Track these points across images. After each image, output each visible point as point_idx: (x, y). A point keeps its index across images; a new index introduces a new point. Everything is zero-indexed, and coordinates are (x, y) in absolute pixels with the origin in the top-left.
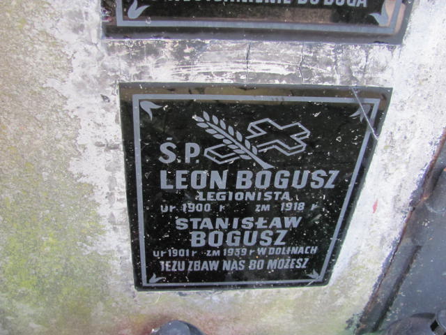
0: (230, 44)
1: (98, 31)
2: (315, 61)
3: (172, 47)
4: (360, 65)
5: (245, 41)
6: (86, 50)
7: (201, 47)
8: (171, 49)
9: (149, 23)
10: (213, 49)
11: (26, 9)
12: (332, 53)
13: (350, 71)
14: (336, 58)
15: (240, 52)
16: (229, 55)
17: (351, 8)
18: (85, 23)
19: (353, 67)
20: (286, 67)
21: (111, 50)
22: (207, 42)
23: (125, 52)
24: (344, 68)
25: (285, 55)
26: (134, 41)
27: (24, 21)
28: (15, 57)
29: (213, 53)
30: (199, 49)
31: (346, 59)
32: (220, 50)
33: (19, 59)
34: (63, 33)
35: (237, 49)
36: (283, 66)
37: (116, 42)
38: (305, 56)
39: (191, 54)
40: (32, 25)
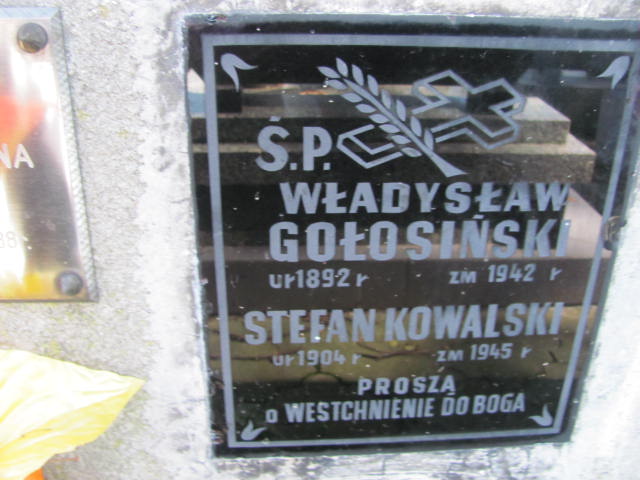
0: (362, 458)
1: (207, 452)
2: (464, 467)
3: (294, 464)
4: (521, 466)
5: (380, 455)
6: (193, 469)
7: (328, 463)
8: (293, 466)
9: (266, 443)
10: (343, 464)
11: (124, 431)
12: (486, 457)
13: (508, 472)
14: (490, 461)
15: (373, 465)
16: (360, 468)
17: (506, 414)
18: (191, 444)
19: (512, 469)
20: (430, 475)
21: (222, 468)
22: (335, 458)
23: (238, 470)
24: (500, 470)
25: (428, 464)
26: (249, 460)
27: (120, 441)
28: (107, 473)
29: (342, 468)
30: (325, 465)
31: (502, 461)
32: (349, 464)
33: (112, 476)
34: (165, 453)
35: (371, 462)
36: (426, 474)
37: (228, 461)
38: (453, 464)
39: (316, 470)
40: (130, 444)
